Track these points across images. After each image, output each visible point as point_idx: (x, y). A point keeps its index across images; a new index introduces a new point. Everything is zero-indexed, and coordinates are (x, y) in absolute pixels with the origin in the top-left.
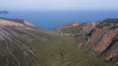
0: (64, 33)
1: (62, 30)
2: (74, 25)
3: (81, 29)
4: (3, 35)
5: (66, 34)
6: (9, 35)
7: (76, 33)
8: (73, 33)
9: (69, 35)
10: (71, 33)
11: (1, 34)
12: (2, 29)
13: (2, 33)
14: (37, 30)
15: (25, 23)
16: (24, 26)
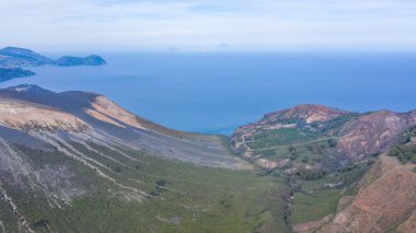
0: (255, 153)
1: (256, 138)
2: (309, 121)
3: (333, 144)
5: (263, 160)
7: (305, 161)
8: (292, 159)
9: (274, 165)
14: (128, 145)
15: (90, 111)
16: (79, 124)
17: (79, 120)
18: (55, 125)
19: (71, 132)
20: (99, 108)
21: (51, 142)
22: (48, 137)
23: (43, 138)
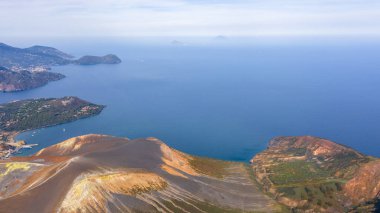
0: (279, 190)
2: (316, 153)
3: (339, 187)
5: (286, 199)
7: (319, 204)
8: (310, 201)
9: (295, 204)
10: (303, 198)
12: (107, 210)
14: (196, 197)
15: (164, 167)
16: (161, 182)
17: (161, 178)
18: (148, 186)
19: (159, 191)
20: (167, 162)
21: (151, 203)
22: (148, 199)
23: (146, 200)
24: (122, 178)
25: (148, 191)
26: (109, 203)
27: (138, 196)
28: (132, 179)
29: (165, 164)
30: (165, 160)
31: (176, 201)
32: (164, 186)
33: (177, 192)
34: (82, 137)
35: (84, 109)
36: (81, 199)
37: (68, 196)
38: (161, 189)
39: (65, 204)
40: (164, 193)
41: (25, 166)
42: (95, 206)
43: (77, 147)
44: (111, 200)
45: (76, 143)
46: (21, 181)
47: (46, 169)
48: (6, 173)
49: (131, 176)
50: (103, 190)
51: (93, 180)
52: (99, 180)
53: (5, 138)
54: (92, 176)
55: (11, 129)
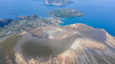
4: (84, 60)
6: (89, 62)
11: (83, 60)
12: (84, 53)
13: (84, 58)
15: (107, 42)
16: (105, 47)
17: (105, 46)
18: (100, 48)
19: (103, 51)
20: (108, 40)
21: (100, 54)
22: (99, 52)
23: (98, 53)
24: (91, 43)
25: (99, 49)
26: (85, 50)
27: (96, 51)
28: (94, 44)
29: (107, 41)
30: (107, 39)
31: (109, 56)
32: (106, 49)
33: (111, 53)
34: (78, 24)
35: (78, 14)
36: (77, 47)
37: (73, 45)
38: (104, 50)
39: (72, 47)
40: (105, 52)
41: (61, 30)
42: (81, 50)
43: (76, 27)
44: (86, 50)
45: (76, 26)
46: (60, 34)
47: (67, 33)
48: (56, 31)
49: (94, 43)
50: (84, 45)
51: (81, 41)
52: (83, 42)
53: (57, 19)
54: (81, 40)
55: (58, 17)
